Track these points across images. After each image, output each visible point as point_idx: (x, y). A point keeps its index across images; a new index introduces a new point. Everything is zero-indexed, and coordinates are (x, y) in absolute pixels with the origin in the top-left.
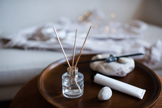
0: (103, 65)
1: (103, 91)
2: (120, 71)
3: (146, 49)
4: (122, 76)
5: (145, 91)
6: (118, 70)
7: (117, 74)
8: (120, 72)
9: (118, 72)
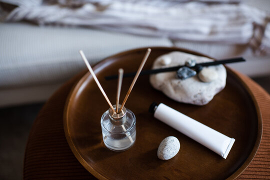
0: (171, 84)
1: (166, 147)
2: (199, 97)
3: (255, 26)
4: (201, 104)
5: (233, 140)
6: (195, 96)
7: (194, 101)
8: (199, 100)
9: (195, 99)
